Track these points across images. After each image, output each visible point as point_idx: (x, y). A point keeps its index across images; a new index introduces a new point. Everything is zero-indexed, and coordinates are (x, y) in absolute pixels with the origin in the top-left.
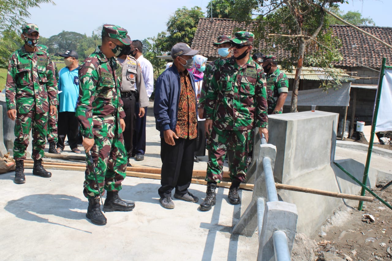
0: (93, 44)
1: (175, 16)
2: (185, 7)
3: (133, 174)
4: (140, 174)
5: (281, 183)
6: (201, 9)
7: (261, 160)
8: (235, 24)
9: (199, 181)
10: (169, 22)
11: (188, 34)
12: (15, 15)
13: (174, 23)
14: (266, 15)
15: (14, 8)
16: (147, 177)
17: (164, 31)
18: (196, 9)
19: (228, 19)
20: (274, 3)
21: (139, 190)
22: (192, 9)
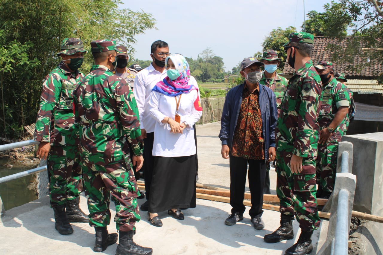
0: (198, 67)
1: (271, 37)
2: (280, 27)
3: (206, 196)
4: (213, 197)
5: (370, 213)
6: (295, 29)
7: (337, 193)
8: (328, 41)
9: (274, 208)
10: (264, 43)
11: (283, 53)
12: (123, 42)
13: (270, 43)
14: (360, 30)
15: (122, 36)
16: (220, 200)
17: (260, 52)
18: (291, 29)
19: (321, 37)
20: (369, 17)
21: (207, 216)
22: (287, 29)
